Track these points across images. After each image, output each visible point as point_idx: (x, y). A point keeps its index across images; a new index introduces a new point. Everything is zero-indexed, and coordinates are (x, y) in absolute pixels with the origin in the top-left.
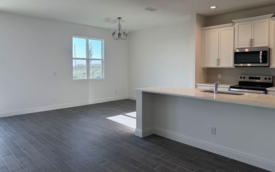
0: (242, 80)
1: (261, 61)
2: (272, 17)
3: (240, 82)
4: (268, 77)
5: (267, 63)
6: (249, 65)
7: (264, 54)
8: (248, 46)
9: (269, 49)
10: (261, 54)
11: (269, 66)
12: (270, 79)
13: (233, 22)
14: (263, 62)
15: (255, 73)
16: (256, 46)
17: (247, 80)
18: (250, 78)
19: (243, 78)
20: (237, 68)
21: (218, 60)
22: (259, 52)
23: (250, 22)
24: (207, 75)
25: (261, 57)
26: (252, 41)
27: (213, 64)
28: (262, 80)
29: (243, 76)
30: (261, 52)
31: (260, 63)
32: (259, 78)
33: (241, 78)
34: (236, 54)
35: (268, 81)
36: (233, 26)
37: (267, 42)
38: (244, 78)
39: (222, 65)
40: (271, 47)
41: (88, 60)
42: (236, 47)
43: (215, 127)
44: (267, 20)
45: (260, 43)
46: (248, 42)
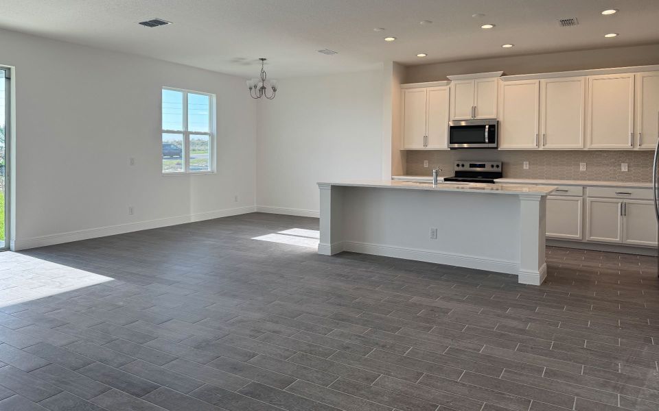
0: (460, 169)
1: (487, 141)
2: (502, 75)
3: (456, 172)
4: (495, 164)
5: (494, 143)
6: (465, 145)
7: (492, 129)
8: (469, 117)
9: (498, 121)
10: (487, 130)
11: (497, 148)
12: (498, 166)
13: (448, 79)
14: (490, 142)
15: (477, 157)
16: (479, 117)
17: (467, 168)
18: (472, 166)
19: (460, 166)
20: (453, 151)
21: (426, 138)
22: (484, 127)
23: (473, 81)
24: (407, 162)
25: (486, 134)
26: (474, 109)
27: (417, 145)
28: (488, 169)
29: (461, 163)
30: (487, 127)
31: (484, 143)
32: (483, 166)
33: (458, 165)
34: (452, 129)
35: (495, 170)
36: (448, 84)
37: (495, 111)
38: (463, 166)
39: (431, 147)
40: (501, 119)
41: (186, 134)
42: (452, 118)
43: (435, 228)
44: (495, 79)
45: (486, 113)
46: (470, 110)
